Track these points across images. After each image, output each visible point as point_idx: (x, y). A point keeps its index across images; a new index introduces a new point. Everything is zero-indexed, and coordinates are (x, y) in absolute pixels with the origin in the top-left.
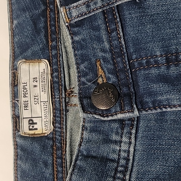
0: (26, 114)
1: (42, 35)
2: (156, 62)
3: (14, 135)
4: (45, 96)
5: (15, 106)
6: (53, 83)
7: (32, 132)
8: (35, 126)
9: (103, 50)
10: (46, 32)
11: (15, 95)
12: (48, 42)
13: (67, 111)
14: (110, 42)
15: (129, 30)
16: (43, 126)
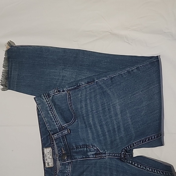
0: (46, 162)
1: (49, 141)
2: (74, 148)
3: (44, 168)
4: (51, 157)
5: (44, 160)
6: (53, 153)
7: (48, 166)
9: (63, 145)
10: (50, 140)
11: (43, 157)
12: (51, 142)
13: (57, 160)
14: (64, 143)
15: (68, 140)
16: (51, 164)
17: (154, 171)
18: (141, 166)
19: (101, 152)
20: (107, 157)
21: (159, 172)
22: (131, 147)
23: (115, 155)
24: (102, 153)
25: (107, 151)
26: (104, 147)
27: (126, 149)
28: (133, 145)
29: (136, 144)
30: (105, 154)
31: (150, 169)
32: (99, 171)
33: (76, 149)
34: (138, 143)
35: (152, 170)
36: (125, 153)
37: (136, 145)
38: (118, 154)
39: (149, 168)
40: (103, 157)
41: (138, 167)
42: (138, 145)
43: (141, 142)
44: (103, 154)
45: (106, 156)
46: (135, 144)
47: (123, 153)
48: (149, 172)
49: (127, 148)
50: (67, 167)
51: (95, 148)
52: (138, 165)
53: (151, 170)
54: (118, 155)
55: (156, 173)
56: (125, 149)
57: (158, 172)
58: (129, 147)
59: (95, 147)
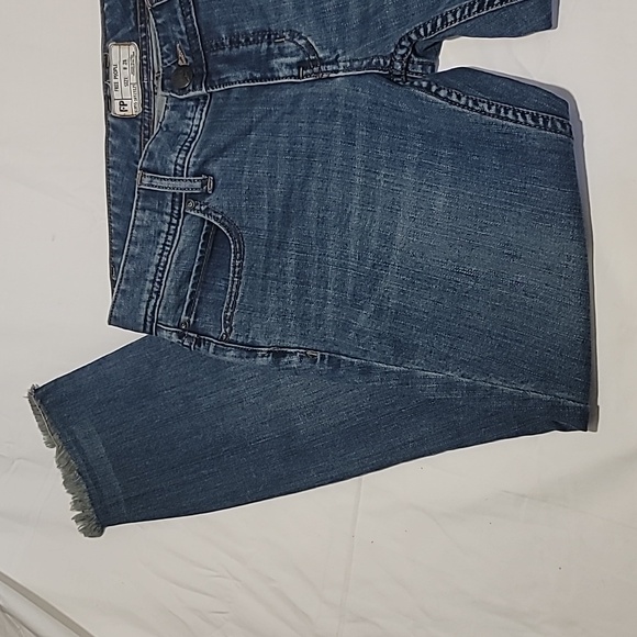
0: (116, 95)
1: (132, 18)
2: (223, 43)
3: (106, 115)
4: (134, 79)
5: (106, 87)
6: (141, 64)
7: (122, 113)
8: (126, 108)
9: (181, 33)
11: (106, 77)
12: (137, 24)
13: (155, 94)
14: (185, 25)
15: (201, 13)
16: (133, 107)
17: (506, 113)
18: (459, 97)
19: (321, 56)
20: (341, 74)
21: (521, 119)
22: (434, 28)
23: (370, 63)
24: (322, 62)
25: (344, 53)
26: (335, 40)
27: (413, 37)
28: (444, 19)
29: (454, 15)
30: (336, 62)
31: (489, 108)
32: (305, 126)
33: (231, 49)
34: (463, 12)
35: (498, 111)
36: (410, 57)
37: (455, 21)
38: (383, 57)
39: (488, 103)
40: (325, 75)
41: (448, 100)
42: (460, 19)
43: (475, 9)
44: (328, 64)
45: (336, 72)
46: (449, 16)
47: (403, 56)
48: (487, 118)
49: (417, 33)
50: (189, 114)
51: (302, 42)
52: (450, 94)
53: (493, 111)
54: (382, 61)
55: (511, 121)
56: (410, 39)
57: (517, 117)
58: (429, 26)
59: (301, 38)
